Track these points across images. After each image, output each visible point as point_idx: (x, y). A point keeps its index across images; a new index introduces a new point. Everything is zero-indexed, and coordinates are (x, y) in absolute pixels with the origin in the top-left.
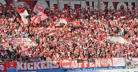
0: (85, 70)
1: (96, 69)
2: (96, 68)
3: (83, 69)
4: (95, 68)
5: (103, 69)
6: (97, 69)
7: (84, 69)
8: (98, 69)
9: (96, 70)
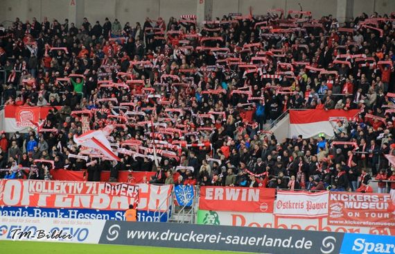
0: (41, 214)
1: (75, 215)
2: (76, 211)
3: (36, 210)
4: (71, 211)
5: (97, 217)
6: (78, 214)
7: (38, 212)
8: (79, 216)
9: (73, 217)
